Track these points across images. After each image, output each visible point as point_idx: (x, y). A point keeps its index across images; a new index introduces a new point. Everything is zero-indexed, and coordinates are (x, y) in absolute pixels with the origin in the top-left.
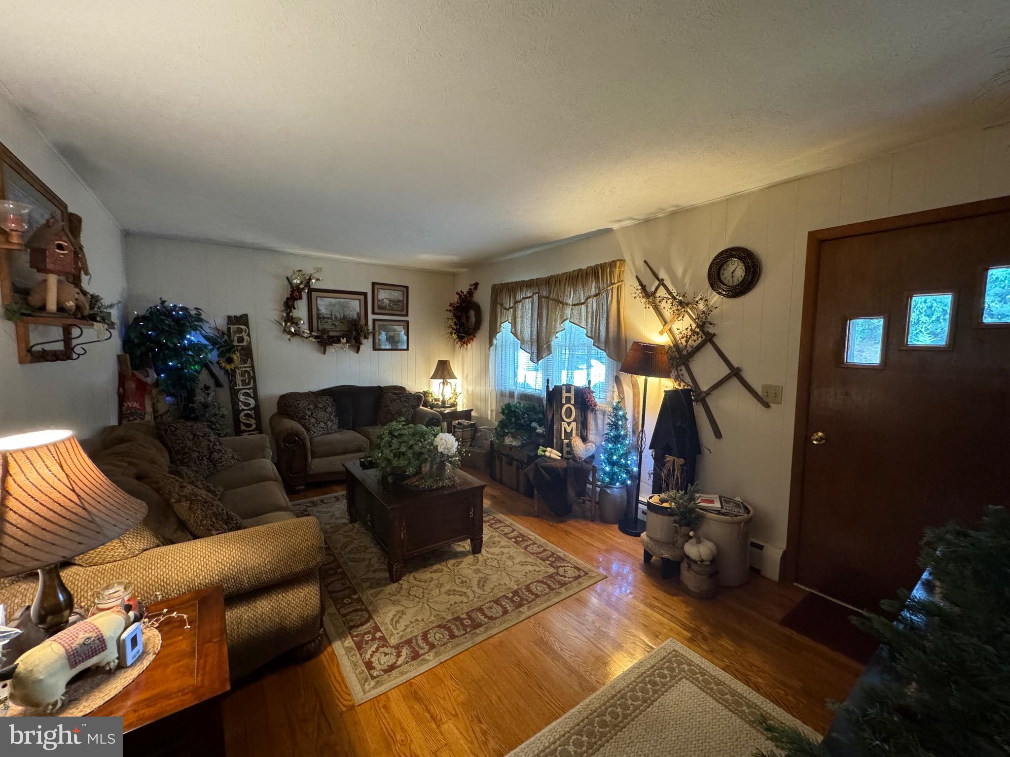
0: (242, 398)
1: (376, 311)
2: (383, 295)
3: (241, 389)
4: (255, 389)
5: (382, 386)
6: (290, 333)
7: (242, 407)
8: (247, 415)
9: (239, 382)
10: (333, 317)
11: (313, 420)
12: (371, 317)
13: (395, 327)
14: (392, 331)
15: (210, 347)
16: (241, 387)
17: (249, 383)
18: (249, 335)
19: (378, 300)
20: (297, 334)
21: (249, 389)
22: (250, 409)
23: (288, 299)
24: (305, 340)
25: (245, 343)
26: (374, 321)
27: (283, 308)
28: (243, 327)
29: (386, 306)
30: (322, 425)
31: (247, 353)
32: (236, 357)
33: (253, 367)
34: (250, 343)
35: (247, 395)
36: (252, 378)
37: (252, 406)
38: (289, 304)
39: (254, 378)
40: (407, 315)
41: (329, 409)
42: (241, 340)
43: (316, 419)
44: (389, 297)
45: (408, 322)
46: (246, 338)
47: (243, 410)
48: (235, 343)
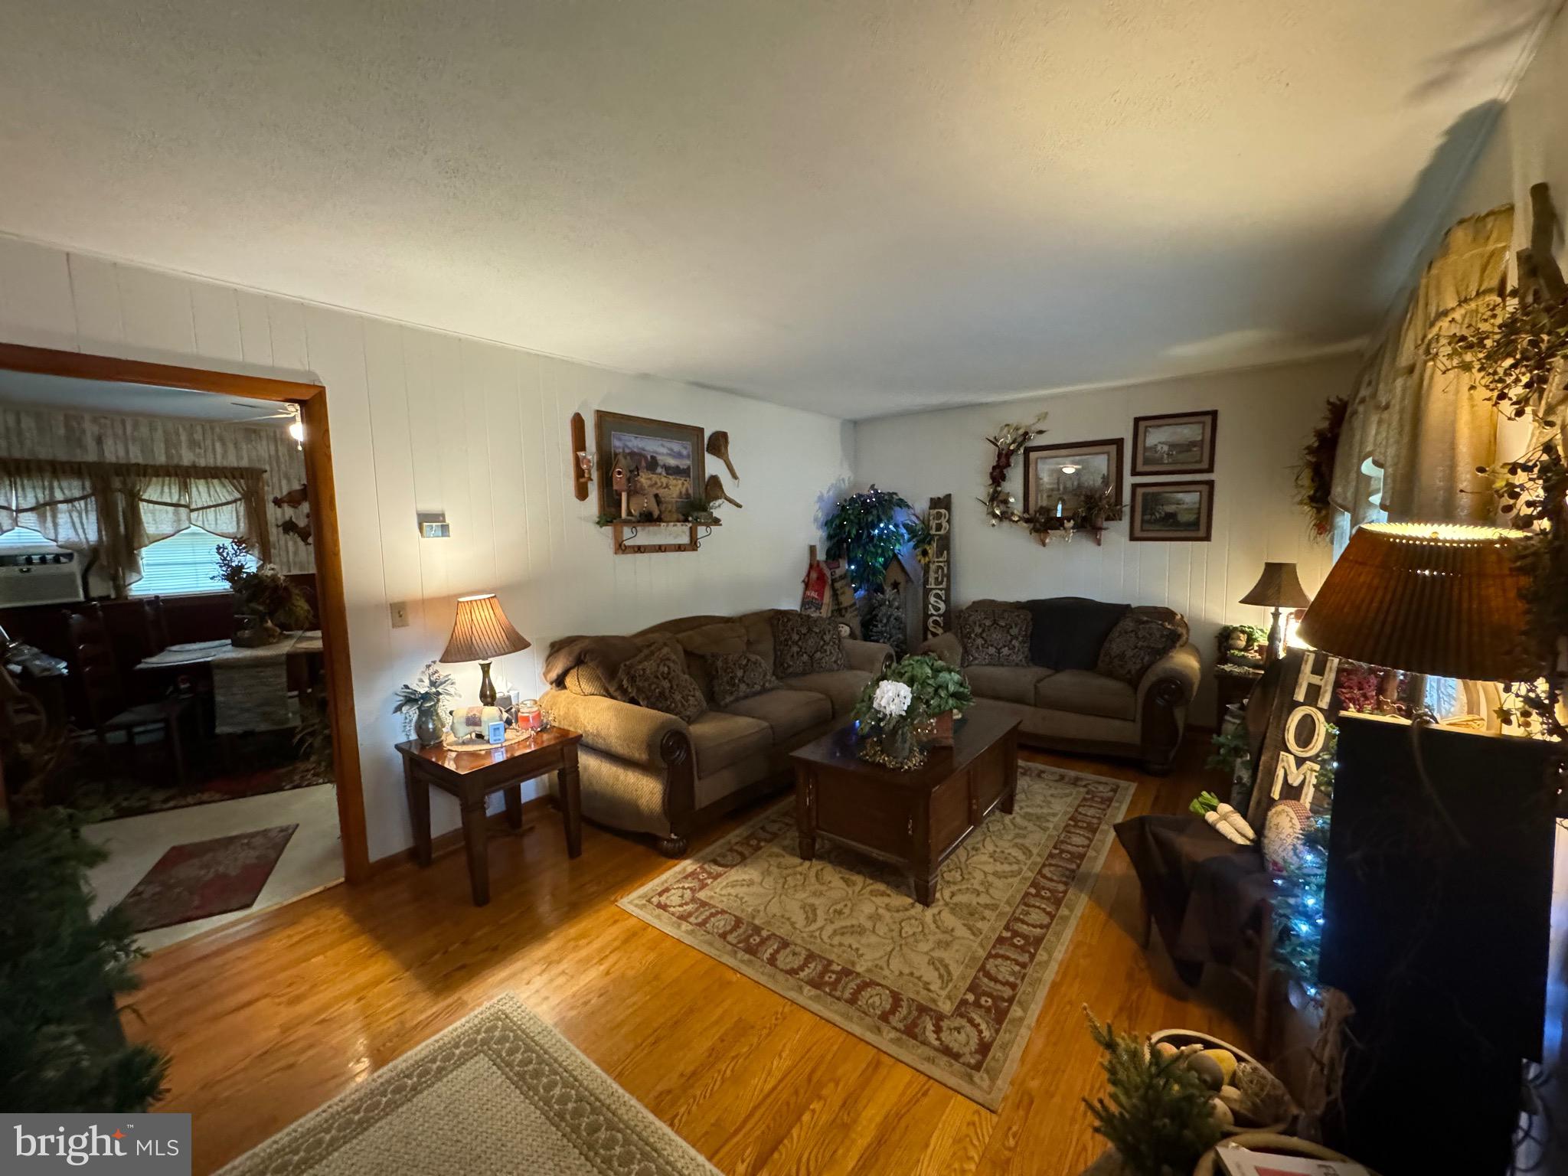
0: (932, 600)
1: (1140, 468)
2: (1156, 438)
3: (932, 589)
4: (948, 590)
5: (1134, 604)
6: (995, 516)
7: (932, 611)
8: (935, 622)
9: (932, 580)
10: (1061, 488)
11: (980, 641)
12: (1129, 480)
13: (1180, 496)
14: (1174, 504)
15: (906, 536)
16: (933, 586)
17: (941, 583)
18: (949, 521)
19: (1145, 449)
20: (1005, 516)
21: (941, 589)
22: (939, 616)
23: (994, 468)
24: (1013, 525)
25: (942, 532)
26: (1135, 487)
27: (990, 482)
28: (943, 511)
29: (1162, 458)
30: (992, 650)
31: (945, 543)
32: (932, 549)
33: (948, 562)
34: (949, 532)
35: (938, 596)
36: (948, 577)
37: (941, 612)
38: (998, 475)
39: (948, 576)
40: (1210, 470)
41: (1014, 631)
42: (939, 527)
43: (986, 641)
44: (1170, 440)
45: (1211, 484)
46: (945, 524)
47: (932, 615)
48: (933, 532)
